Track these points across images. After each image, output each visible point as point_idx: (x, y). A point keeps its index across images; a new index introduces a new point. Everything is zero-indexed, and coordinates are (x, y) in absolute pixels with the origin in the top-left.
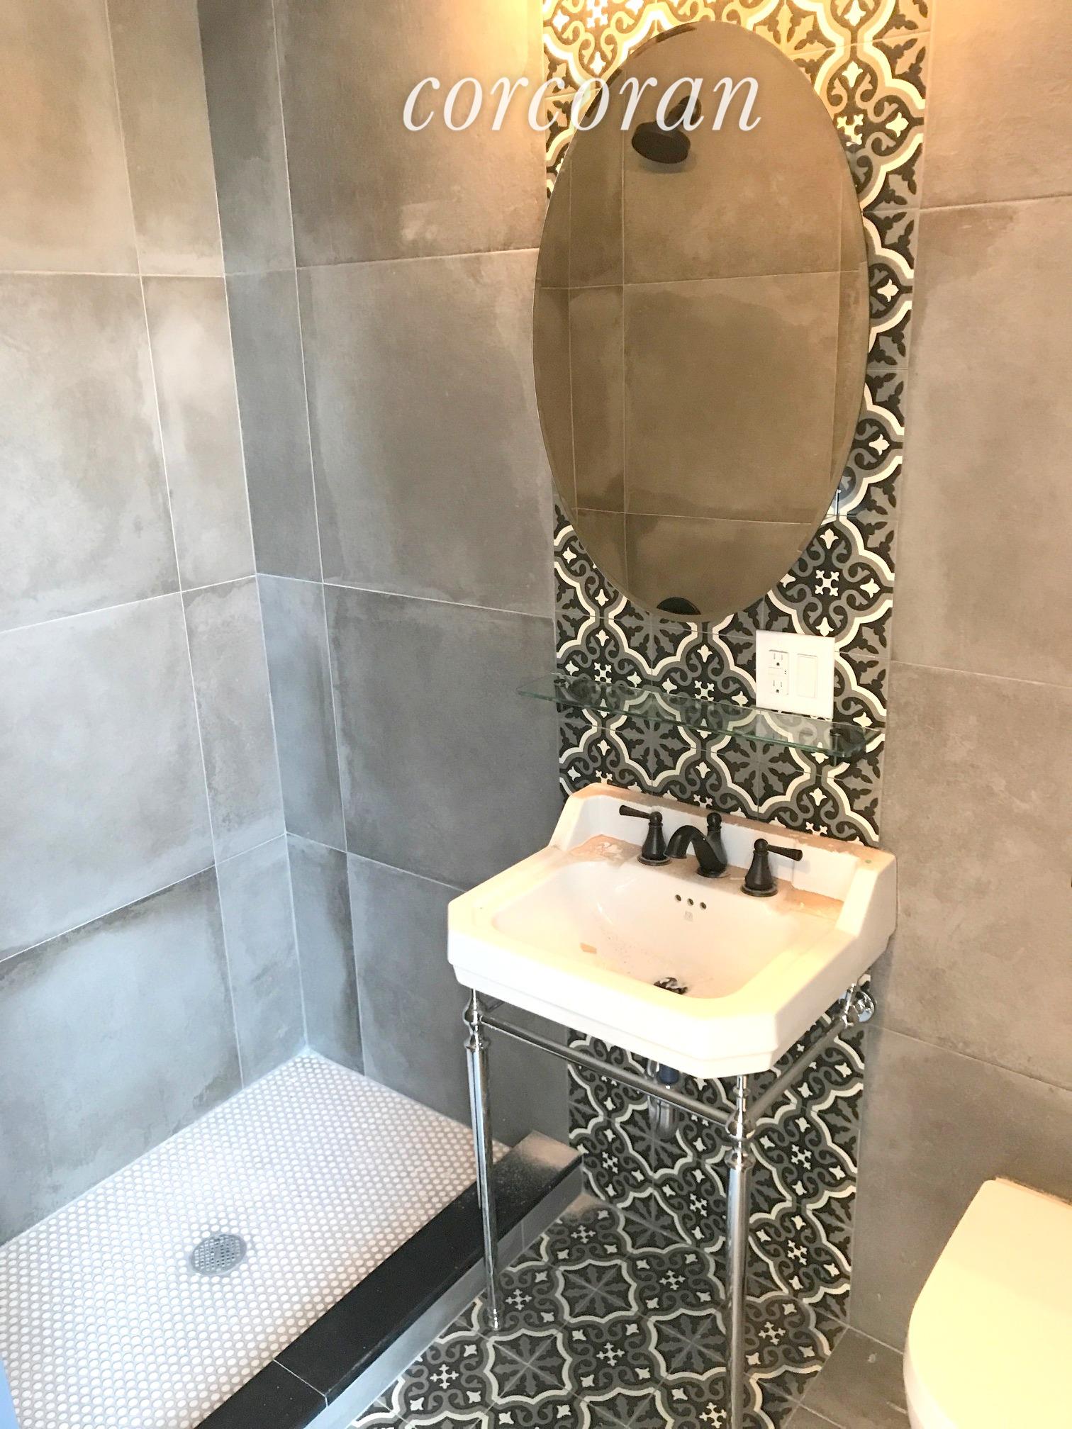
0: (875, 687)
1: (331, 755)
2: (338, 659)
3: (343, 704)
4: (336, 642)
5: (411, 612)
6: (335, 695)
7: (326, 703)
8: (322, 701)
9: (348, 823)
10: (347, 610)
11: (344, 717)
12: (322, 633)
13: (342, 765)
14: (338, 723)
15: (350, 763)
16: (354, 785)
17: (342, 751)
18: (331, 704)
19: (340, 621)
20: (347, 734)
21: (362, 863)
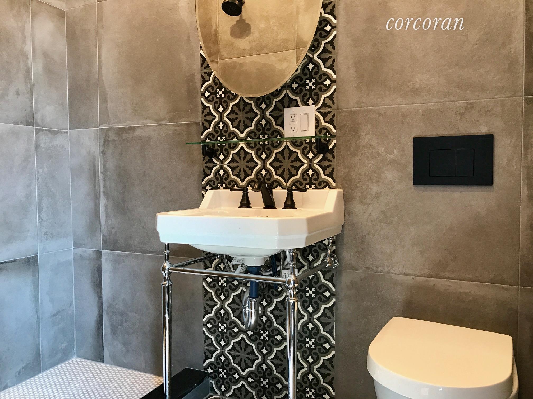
0: (331, 122)
1: (97, 205)
2: (103, 160)
3: (104, 180)
4: (103, 152)
5: (138, 133)
6: (101, 176)
7: (97, 181)
8: (95, 181)
9: (103, 236)
10: (109, 137)
11: (105, 186)
12: (97, 150)
13: (102, 209)
14: (101, 189)
15: (106, 206)
16: (108, 216)
17: (103, 202)
18: (99, 181)
19: (106, 143)
20: (105, 193)
21: (109, 254)
